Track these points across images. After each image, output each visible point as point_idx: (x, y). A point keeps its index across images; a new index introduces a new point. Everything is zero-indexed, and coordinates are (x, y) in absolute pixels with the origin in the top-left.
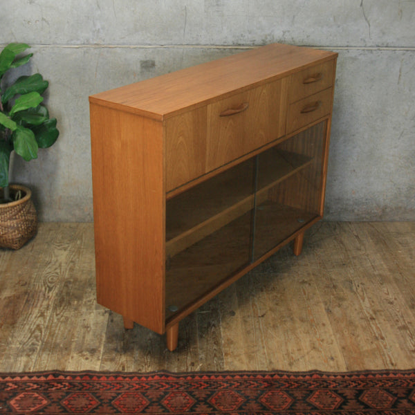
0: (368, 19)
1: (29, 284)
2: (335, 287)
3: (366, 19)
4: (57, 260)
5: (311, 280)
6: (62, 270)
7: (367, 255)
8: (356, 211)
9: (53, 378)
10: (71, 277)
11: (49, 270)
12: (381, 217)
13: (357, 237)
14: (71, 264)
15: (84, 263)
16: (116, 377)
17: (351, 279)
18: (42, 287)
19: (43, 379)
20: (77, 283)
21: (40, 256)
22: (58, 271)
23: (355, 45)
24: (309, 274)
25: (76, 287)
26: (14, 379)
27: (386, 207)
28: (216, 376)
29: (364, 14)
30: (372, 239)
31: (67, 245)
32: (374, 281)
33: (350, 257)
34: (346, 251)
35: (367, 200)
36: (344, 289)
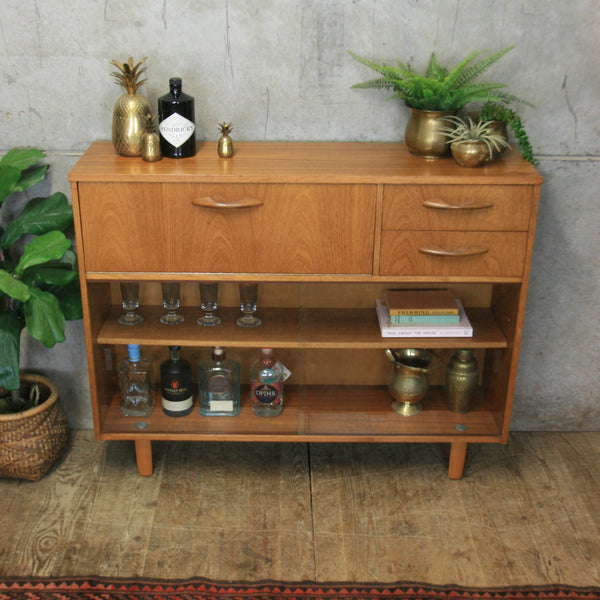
0: (575, 109)
1: (9, 552)
2: (511, 564)
3: (571, 110)
4: (58, 506)
5: (470, 550)
6: (65, 525)
7: (562, 500)
8: (541, 416)
9: (89, 587)
10: (78, 539)
11: (42, 526)
12: (580, 425)
13: (543, 461)
14: (80, 513)
15: (101, 511)
16: (176, 587)
17: (537, 548)
18: (28, 559)
19: (74, 586)
20: (87, 553)
21: (31, 496)
22: (57, 526)
23: (550, 152)
24: (467, 538)
25: (85, 560)
26: (36, 587)
27: (589, 410)
28: (314, 589)
29: (568, 100)
30: (568, 467)
31: (77, 475)
32: (574, 552)
33: (534, 502)
34: (527, 490)
36: (526, 569)
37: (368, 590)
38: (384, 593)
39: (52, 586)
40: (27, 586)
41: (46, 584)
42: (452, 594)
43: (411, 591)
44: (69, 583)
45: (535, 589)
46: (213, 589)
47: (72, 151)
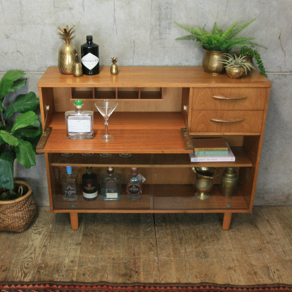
0: (284, 49)
1: (9, 269)
2: (255, 273)
3: (283, 50)
4: (33, 245)
5: (235, 266)
6: (36, 255)
7: (278, 240)
8: (266, 198)
9: (49, 287)
10: (43, 262)
11: (25, 255)
12: (285, 202)
13: (268, 221)
14: (44, 249)
15: (54, 248)
16: (92, 286)
17: (268, 265)
18: (19, 273)
19: (42, 286)
20: (48, 269)
21: (19, 240)
22: (33, 256)
23: (272, 71)
24: (233, 260)
25: (47, 273)
27: (289, 195)
28: (160, 287)
29: (281, 45)
30: (280, 223)
31: (41, 229)
32: (286, 267)
33: (265, 242)
34: (261, 235)
35: (275, 190)
36: (263, 276)
37: (186, 287)
38: (194, 288)
39: (31, 286)
40: (19, 286)
41: (28, 285)
42: (228, 289)
43: (208, 287)
44: (39, 285)
45: (268, 286)
46: (110, 287)
47: (39, 71)
